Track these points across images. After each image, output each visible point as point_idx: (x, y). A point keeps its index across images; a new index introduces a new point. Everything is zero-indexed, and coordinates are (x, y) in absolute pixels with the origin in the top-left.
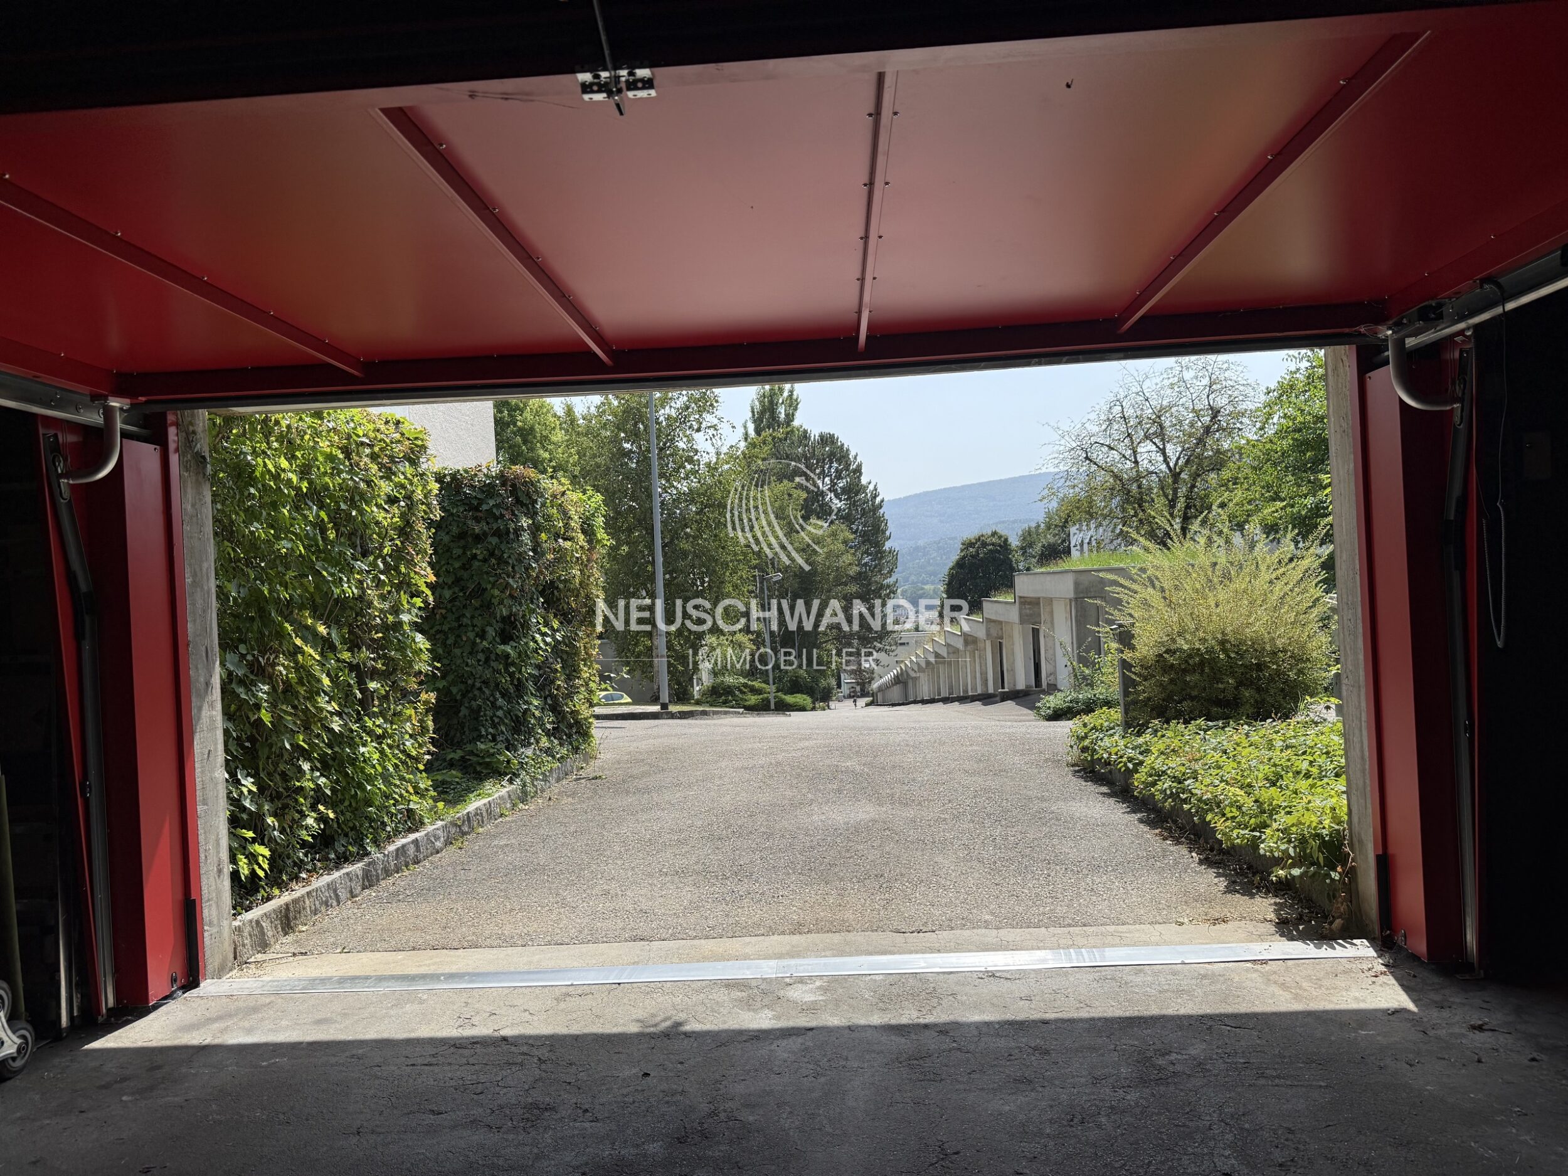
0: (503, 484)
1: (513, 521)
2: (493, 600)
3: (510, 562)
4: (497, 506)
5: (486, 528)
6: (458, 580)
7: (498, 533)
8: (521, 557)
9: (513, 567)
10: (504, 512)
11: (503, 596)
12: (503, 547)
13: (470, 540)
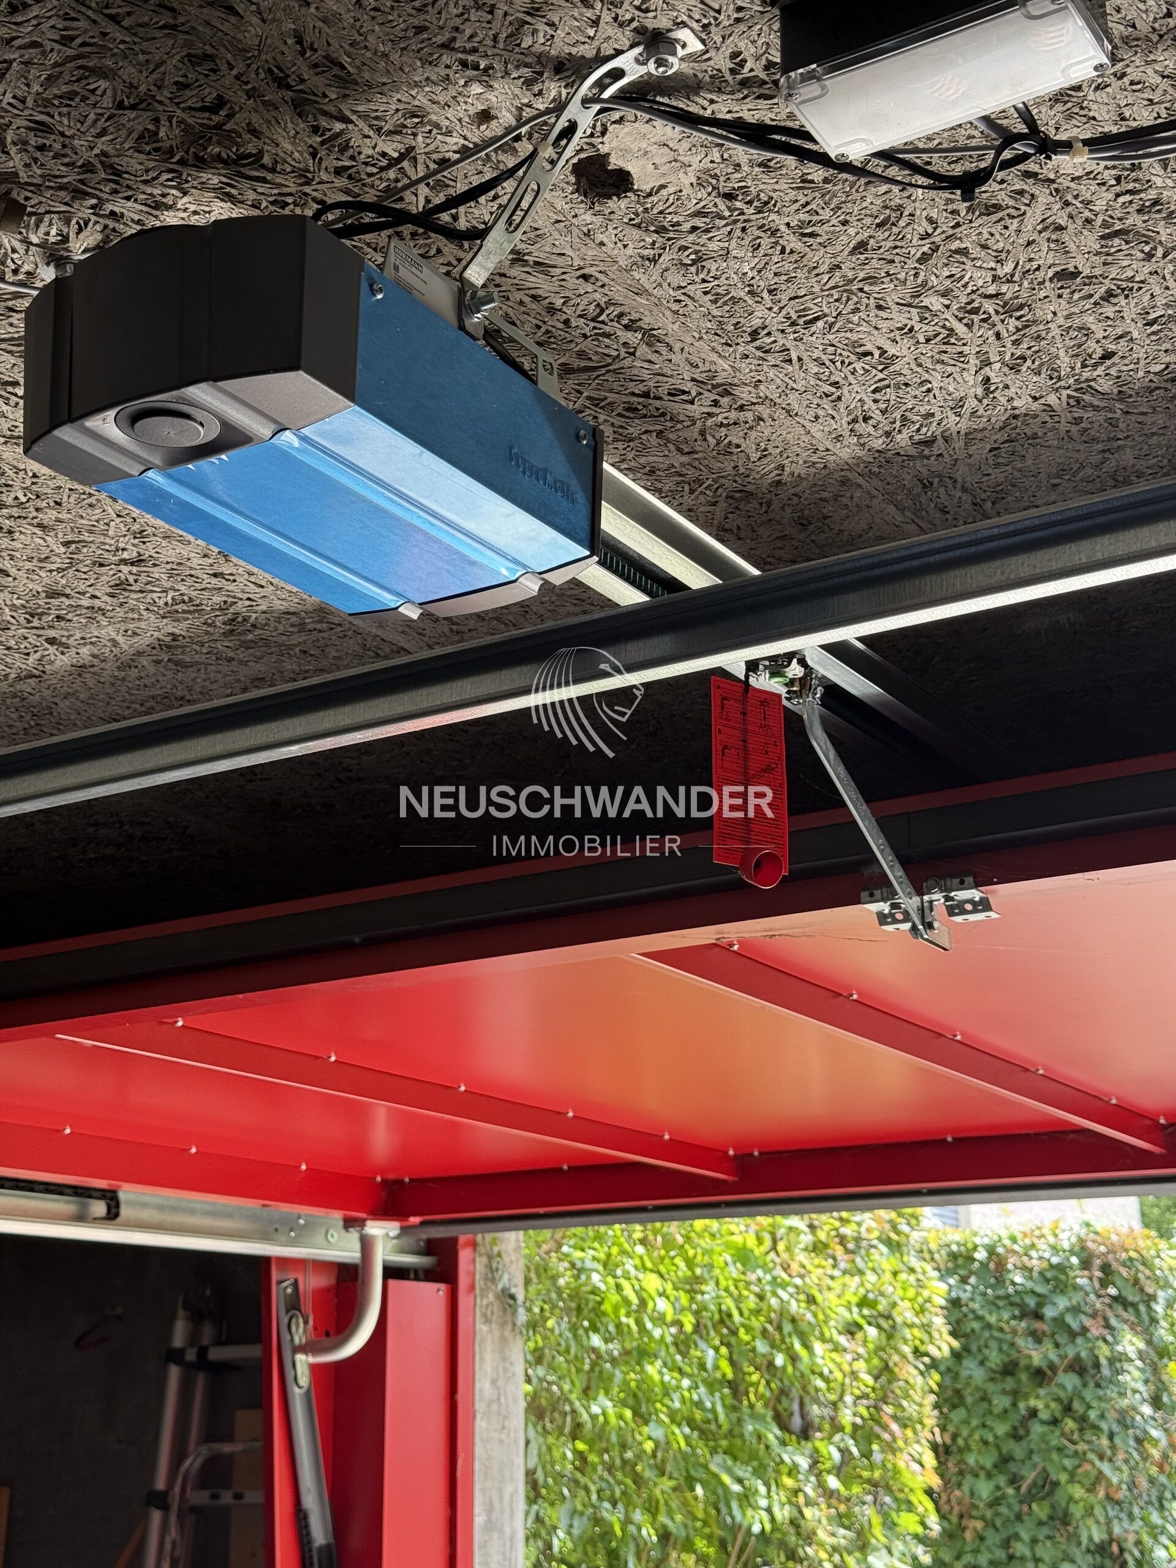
0: (1086, 1264)
1: (1105, 1341)
2: (1073, 1509)
3: (1104, 1426)
4: (1076, 1310)
5: (1053, 1355)
6: (1005, 1460)
7: (1077, 1367)
8: (1125, 1420)
9: (1111, 1436)
10: (1087, 1322)
11: (1092, 1499)
12: (1088, 1395)
13: (1024, 1377)
